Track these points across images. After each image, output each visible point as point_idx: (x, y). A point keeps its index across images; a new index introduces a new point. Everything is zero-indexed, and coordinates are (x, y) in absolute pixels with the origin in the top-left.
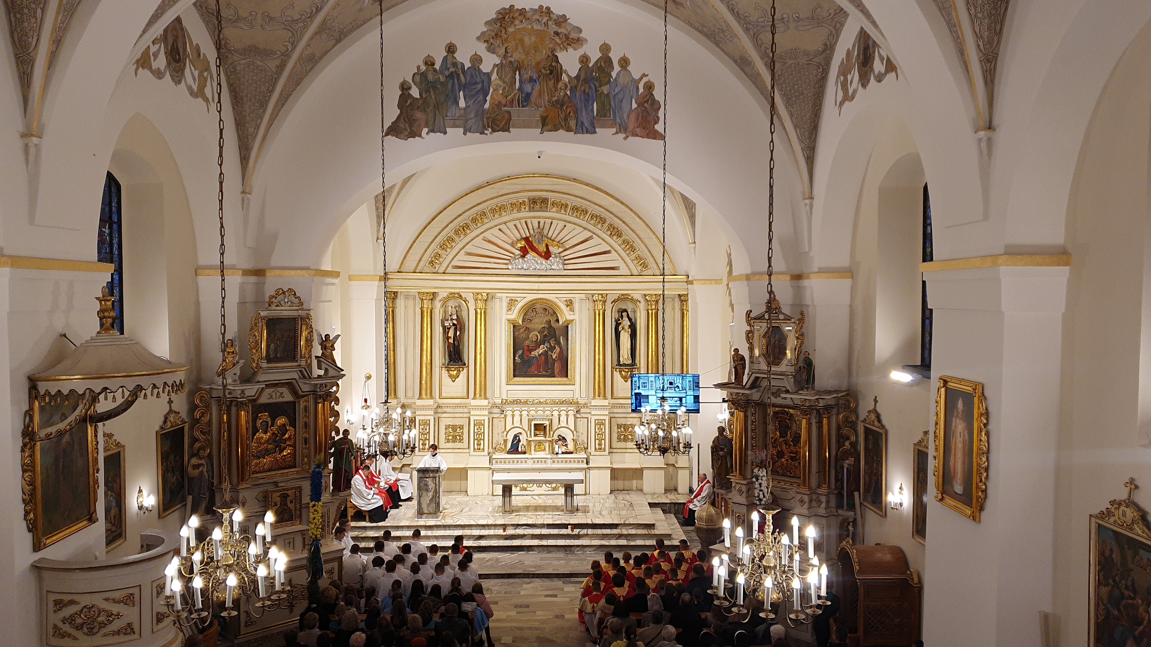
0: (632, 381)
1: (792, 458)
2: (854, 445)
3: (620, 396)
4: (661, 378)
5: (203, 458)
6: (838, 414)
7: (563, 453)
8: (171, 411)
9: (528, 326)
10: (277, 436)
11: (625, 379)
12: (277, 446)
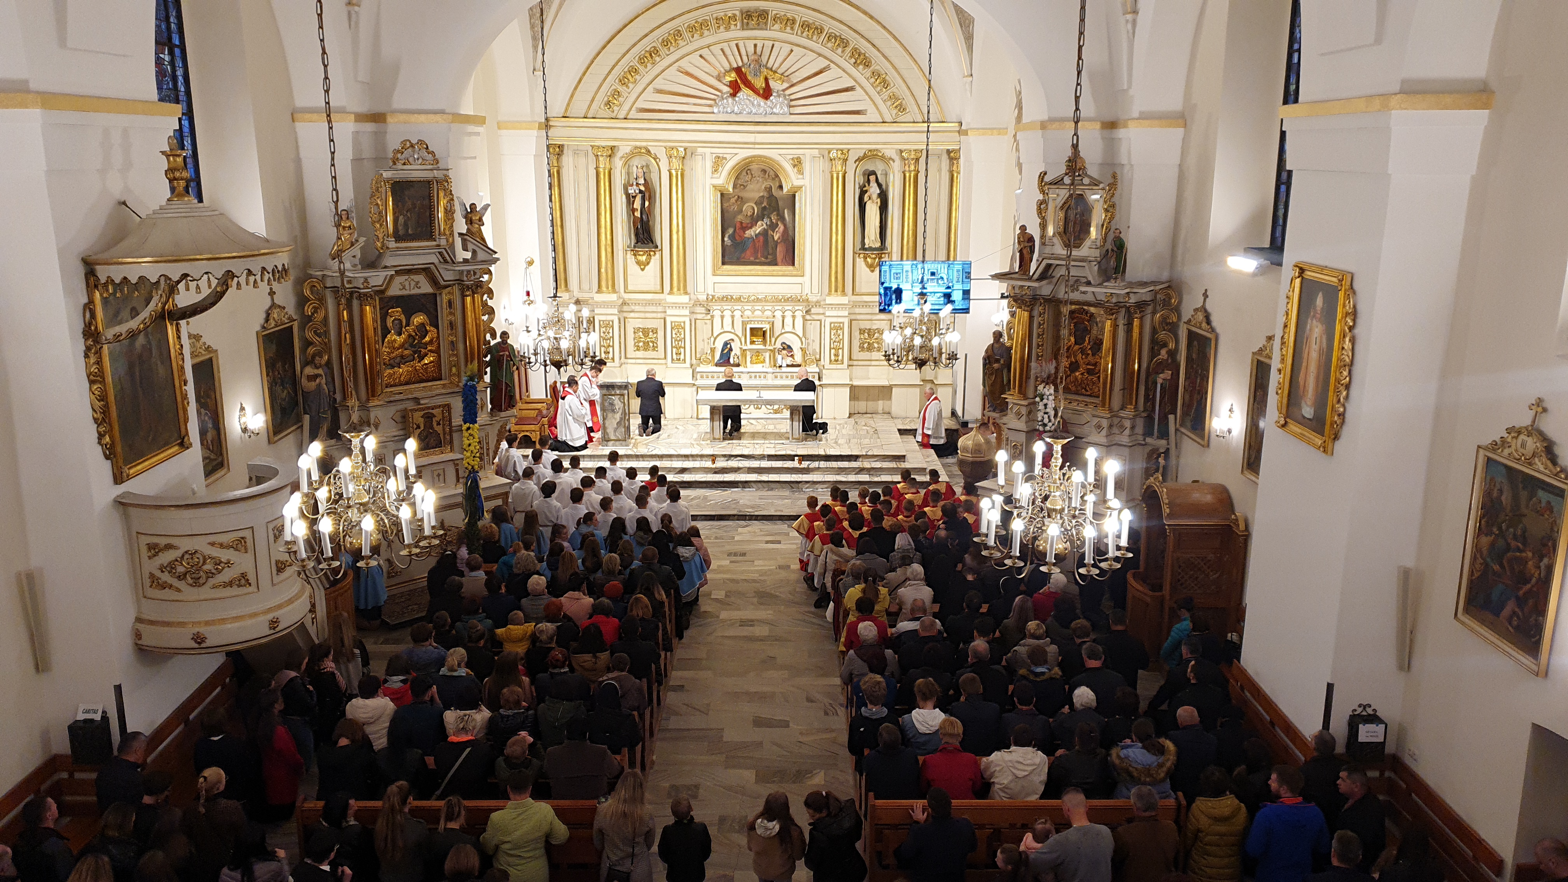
0: (880, 271)
1: (1089, 372)
2: (1173, 354)
3: (864, 291)
4: (920, 266)
5: (320, 366)
6: (1154, 313)
7: (788, 366)
8: (273, 305)
9: (740, 195)
10: (415, 339)
11: (871, 267)
12: (415, 352)
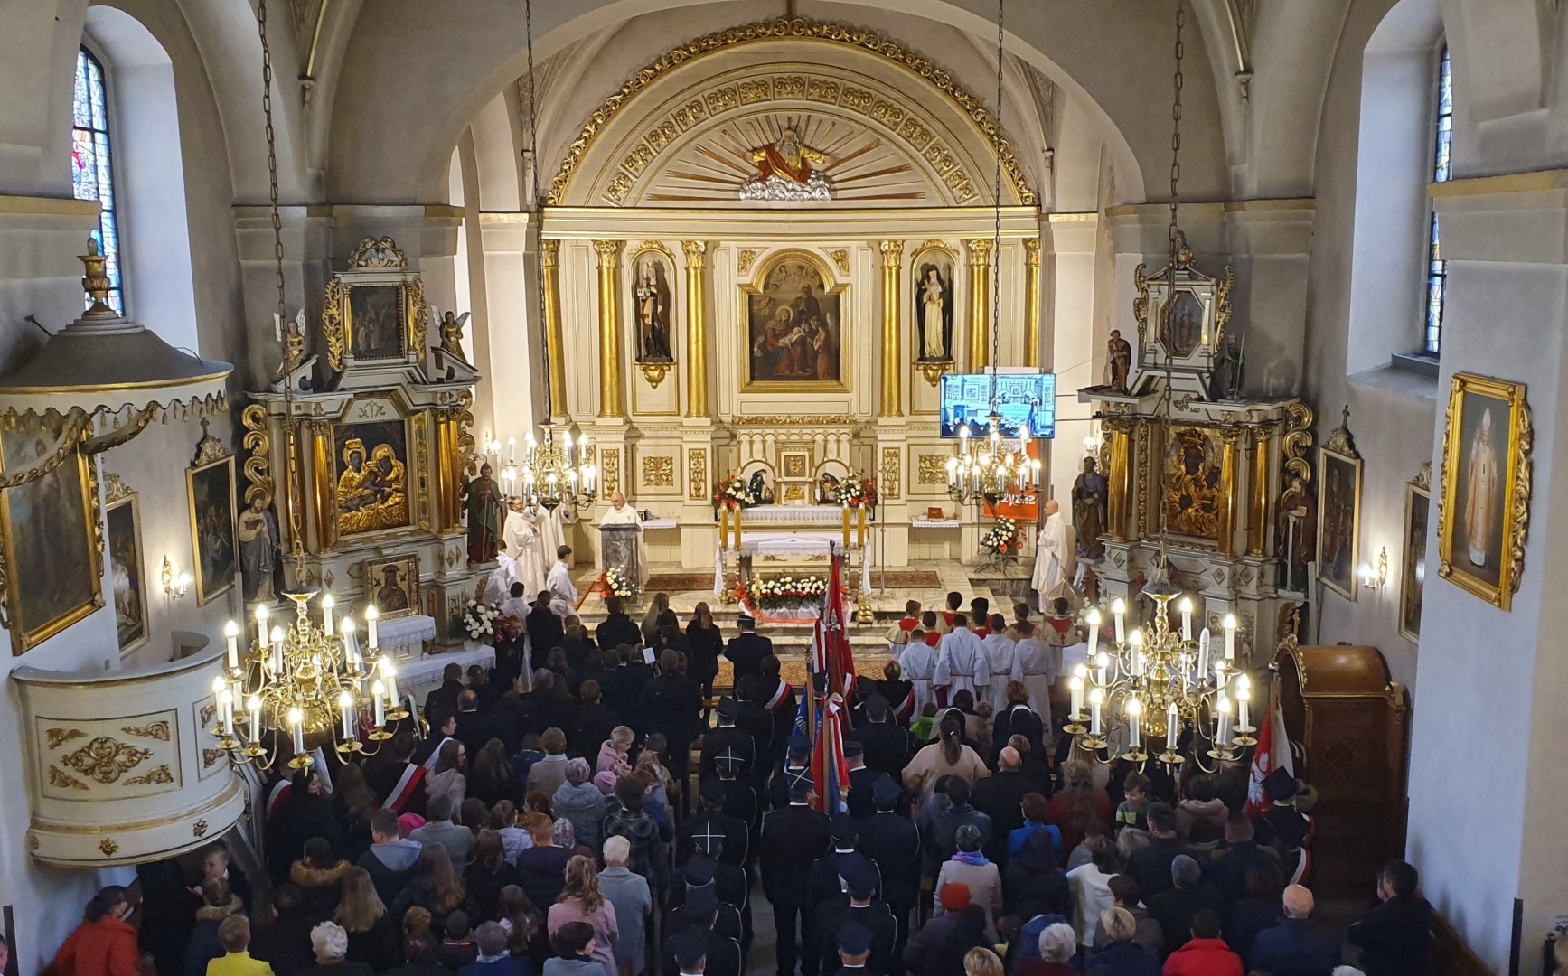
1: (1204, 507)
2: (1309, 485)
3: (923, 409)
5: (262, 510)
6: (1285, 433)
8: (205, 438)
9: (772, 296)
10: (377, 476)
11: (933, 381)
12: (377, 492)
